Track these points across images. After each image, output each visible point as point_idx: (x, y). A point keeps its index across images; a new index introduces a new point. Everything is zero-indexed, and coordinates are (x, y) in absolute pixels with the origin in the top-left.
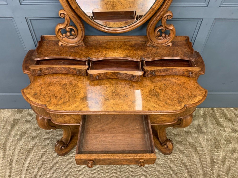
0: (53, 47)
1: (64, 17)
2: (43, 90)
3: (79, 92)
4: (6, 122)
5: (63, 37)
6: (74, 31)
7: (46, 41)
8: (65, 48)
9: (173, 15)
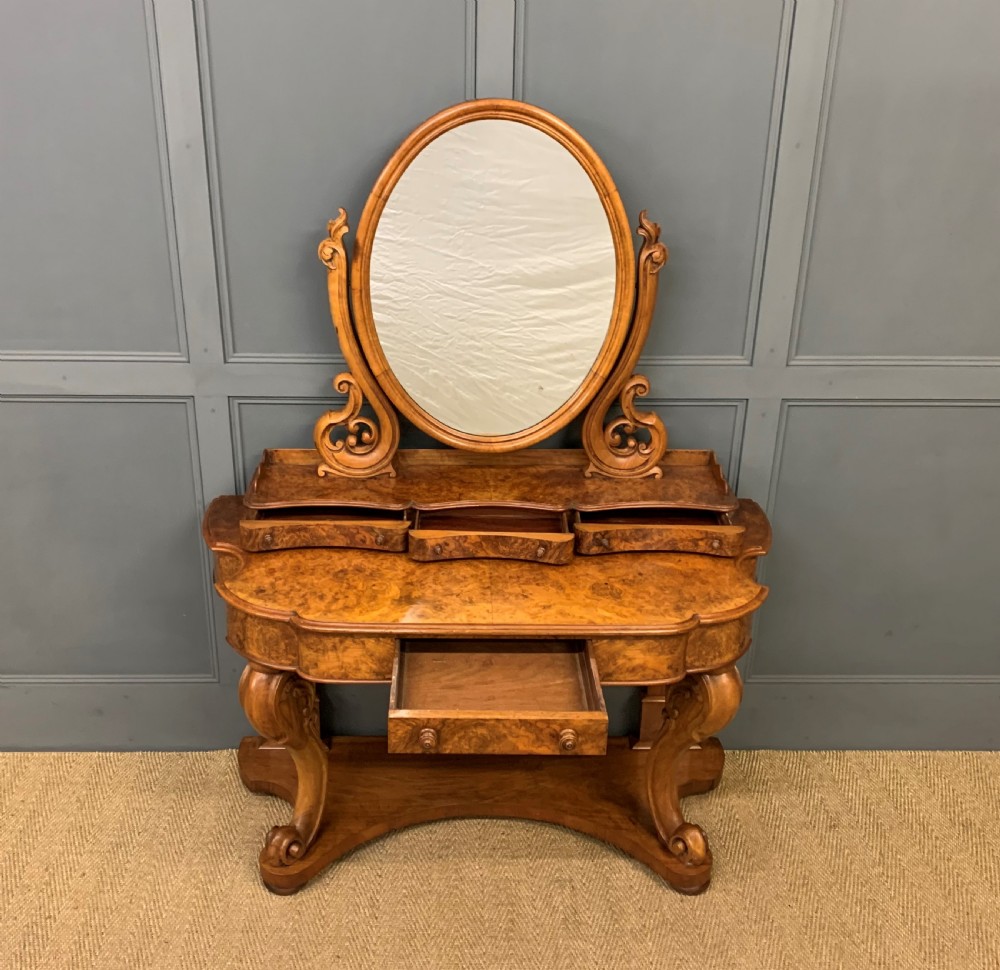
0: (300, 479)
1: (348, 392)
2: (281, 583)
3: (384, 586)
5: (334, 448)
6: (370, 432)
7: (275, 467)
8: (338, 481)
9: (649, 384)
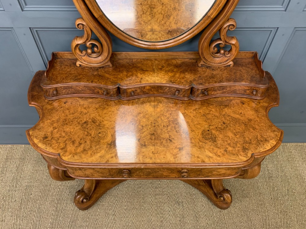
0: (68, 69)
1: (83, 29)
2: (56, 132)
3: (105, 134)
4: (10, 163)
5: (82, 55)
6: (97, 47)
7: (59, 60)
8: (86, 69)
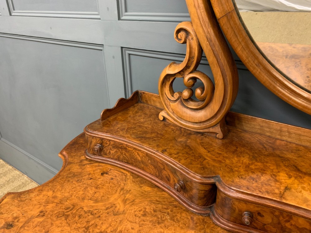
0: (144, 119)
1: (186, 42)
7: (142, 105)
8: (170, 128)
